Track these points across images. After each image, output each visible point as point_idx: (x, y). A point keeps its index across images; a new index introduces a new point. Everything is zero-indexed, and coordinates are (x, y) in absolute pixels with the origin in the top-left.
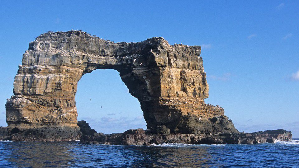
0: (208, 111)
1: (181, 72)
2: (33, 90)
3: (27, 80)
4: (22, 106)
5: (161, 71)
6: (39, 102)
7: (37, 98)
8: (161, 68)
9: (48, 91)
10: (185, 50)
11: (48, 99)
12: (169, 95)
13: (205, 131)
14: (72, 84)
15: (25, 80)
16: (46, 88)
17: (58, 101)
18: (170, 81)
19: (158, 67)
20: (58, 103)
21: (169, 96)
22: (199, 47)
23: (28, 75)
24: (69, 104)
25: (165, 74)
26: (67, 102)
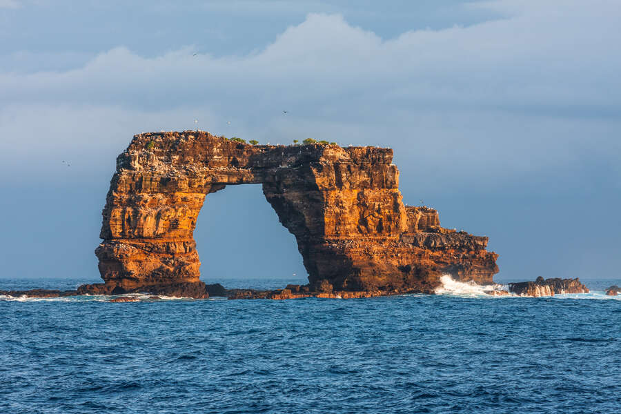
0: (399, 255)
1: (358, 194)
2: (138, 232)
3: (129, 217)
4: (126, 255)
5: (325, 197)
6: (147, 249)
7: (144, 242)
8: (325, 193)
9: (159, 232)
10: (367, 156)
11: (160, 243)
12: (337, 233)
13: (389, 286)
14: (191, 218)
15: (126, 217)
16: (157, 229)
17: (173, 245)
18: (339, 211)
19: (320, 192)
20: (172, 247)
21: (337, 235)
22: (389, 151)
23: (129, 209)
24: (188, 248)
25: (332, 201)
26: (184, 245)
